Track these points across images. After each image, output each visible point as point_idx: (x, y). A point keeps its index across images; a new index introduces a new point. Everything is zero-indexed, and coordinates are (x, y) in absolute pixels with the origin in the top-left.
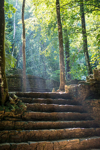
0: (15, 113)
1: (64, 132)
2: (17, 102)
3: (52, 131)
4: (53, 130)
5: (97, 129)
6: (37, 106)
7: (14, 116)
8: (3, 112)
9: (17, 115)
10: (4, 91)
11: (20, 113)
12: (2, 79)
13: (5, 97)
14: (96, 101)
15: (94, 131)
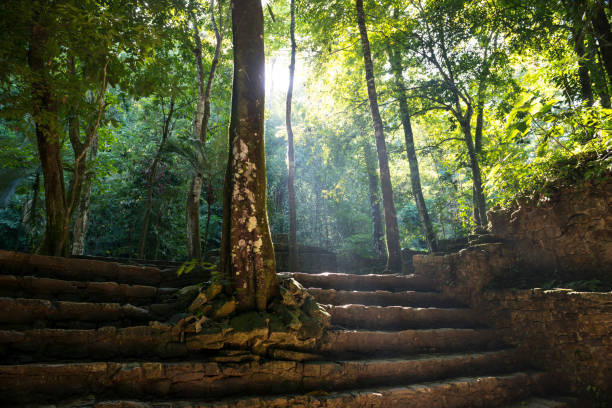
0: (300, 337)
1: (453, 393)
2: (303, 301)
3: (419, 392)
4: (421, 388)
5: (536, 376)
6: (356, 311)
7: (297, 343)
8: (266, 331)
9: (307, 342)
10: (265, 267)
11: (315, 334)
12: (258, 230)
13: (268, 285)
14: (522, 294)
15: (528, 383)
